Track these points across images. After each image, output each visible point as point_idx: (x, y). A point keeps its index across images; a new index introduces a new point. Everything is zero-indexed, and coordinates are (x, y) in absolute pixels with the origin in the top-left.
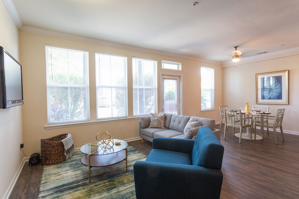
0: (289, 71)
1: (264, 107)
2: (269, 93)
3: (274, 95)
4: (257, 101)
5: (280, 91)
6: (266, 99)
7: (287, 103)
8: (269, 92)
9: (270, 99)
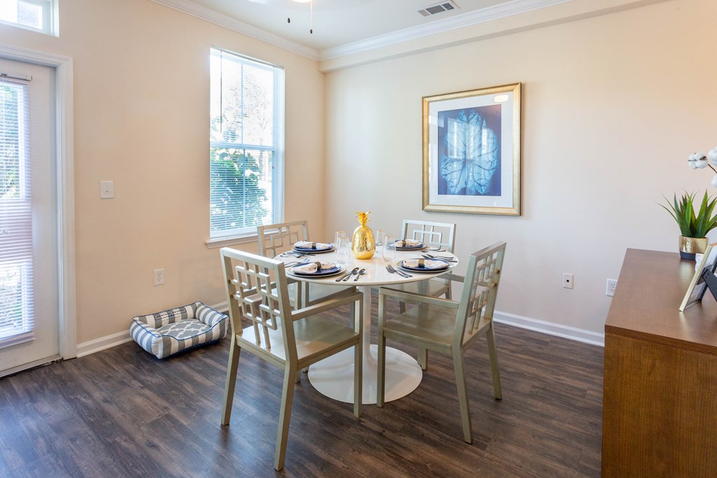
0: (522, 87)
1: (440, 229)
2: (462, 170)
3: (476, 179)
4: (425, 201)
5: (495, 165)
6: (452, 194)
7: (516, 211)
8: (461, 167)
9: (465, 194)
